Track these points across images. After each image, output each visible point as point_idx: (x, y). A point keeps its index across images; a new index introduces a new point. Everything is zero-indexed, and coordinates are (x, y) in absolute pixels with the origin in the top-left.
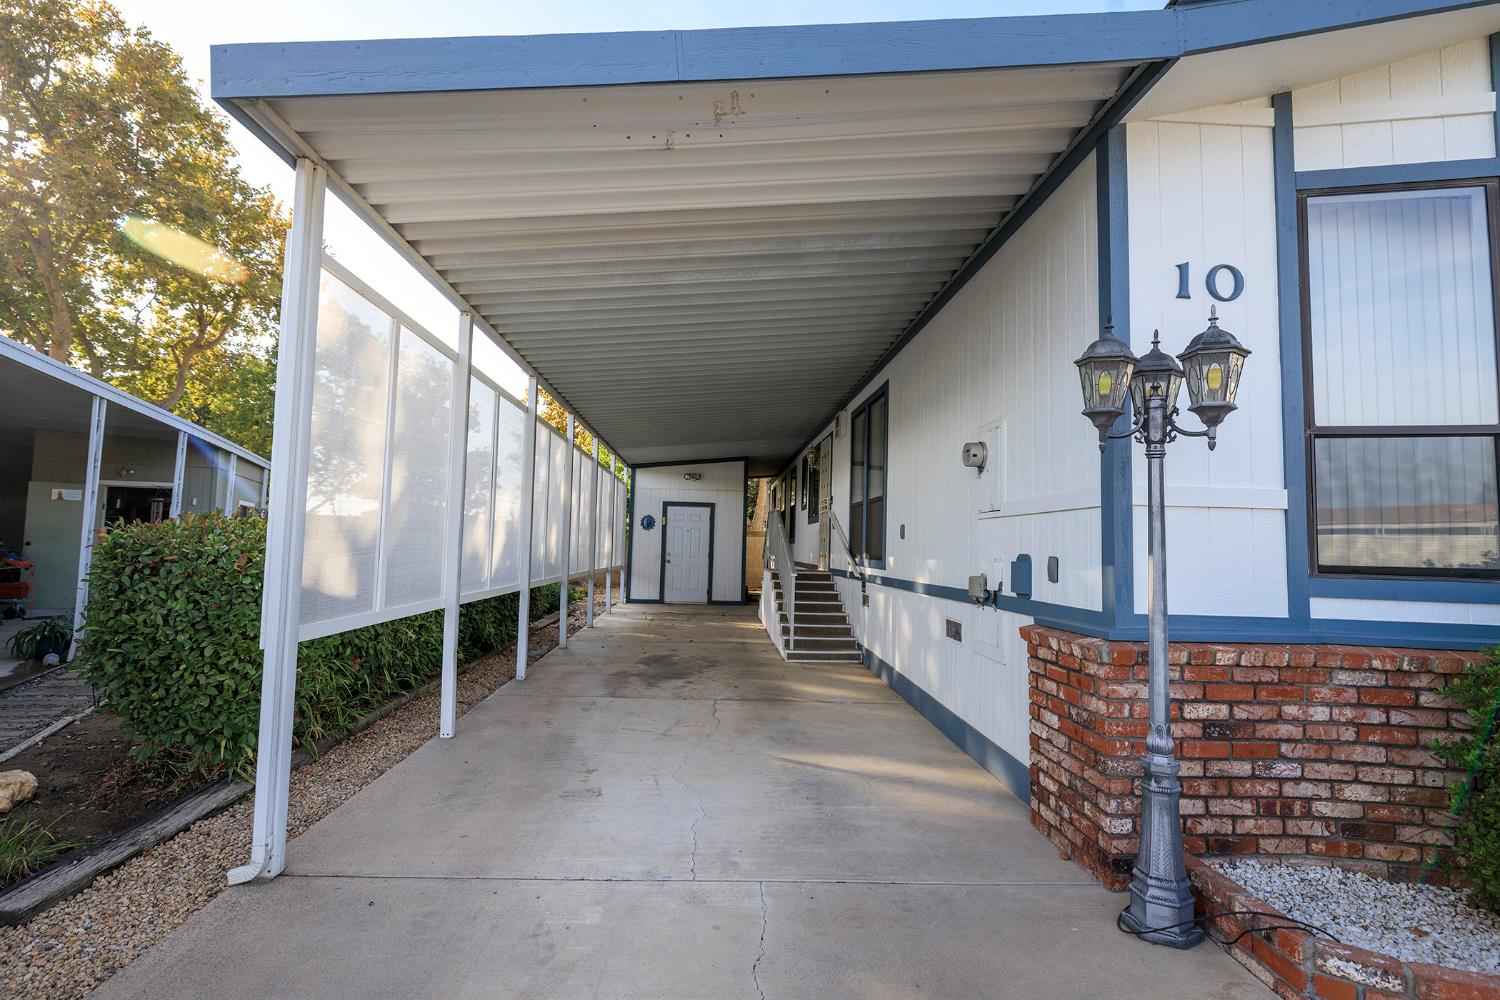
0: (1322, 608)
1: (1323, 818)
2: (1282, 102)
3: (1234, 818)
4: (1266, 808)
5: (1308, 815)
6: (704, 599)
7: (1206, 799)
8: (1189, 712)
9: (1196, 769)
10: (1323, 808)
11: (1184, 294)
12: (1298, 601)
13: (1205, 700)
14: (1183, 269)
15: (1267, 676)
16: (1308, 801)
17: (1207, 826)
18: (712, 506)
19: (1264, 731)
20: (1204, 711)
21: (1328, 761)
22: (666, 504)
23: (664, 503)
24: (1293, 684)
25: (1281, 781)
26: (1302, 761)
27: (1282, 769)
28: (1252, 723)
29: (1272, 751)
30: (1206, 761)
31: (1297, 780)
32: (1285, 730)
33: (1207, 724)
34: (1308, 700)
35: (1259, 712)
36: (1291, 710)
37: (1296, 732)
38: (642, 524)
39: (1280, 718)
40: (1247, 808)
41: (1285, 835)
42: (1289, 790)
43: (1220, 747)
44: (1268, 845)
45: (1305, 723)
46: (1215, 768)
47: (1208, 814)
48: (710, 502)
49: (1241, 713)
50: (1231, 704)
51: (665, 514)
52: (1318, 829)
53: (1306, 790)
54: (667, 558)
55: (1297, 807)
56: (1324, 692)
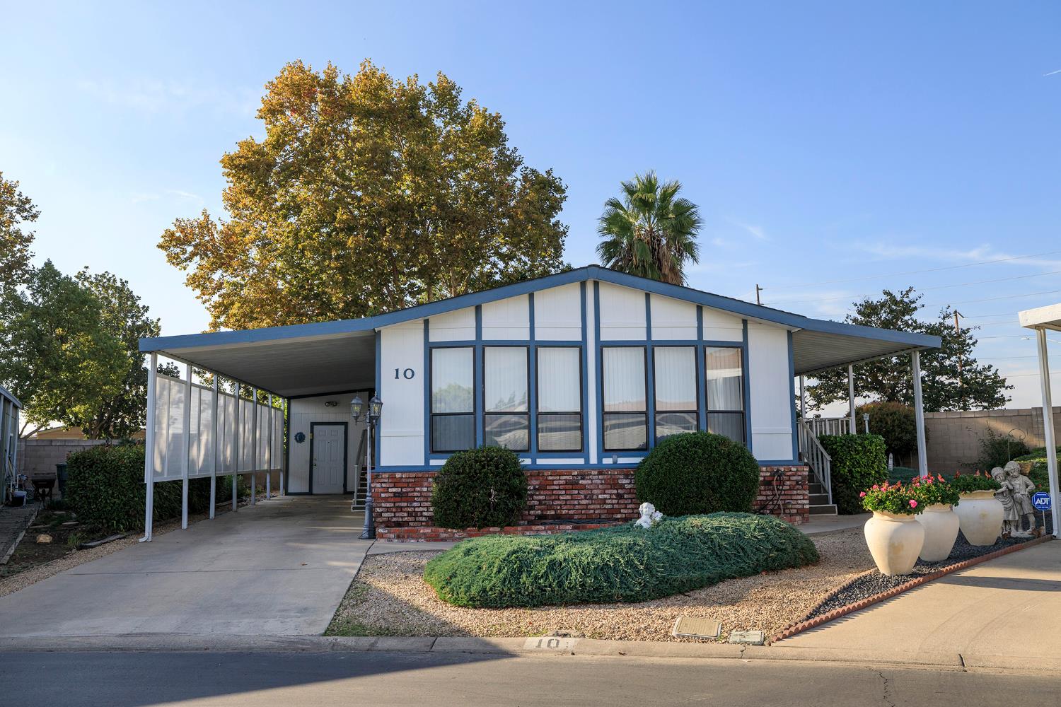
0: (433, 462)
1: (425, 516)
2: (426, 323)
3: (402, 517)
4: (410, 514)
5: (422, 516)
6: (341, 490)
7: (395, 513)
8: (390, 490)
9: (392, 505)
10: (425, 514)
11: (397, 377)
12: (427, 461)
13: (394, 487)
14: (397, 370)
15: (411, 480)
16: (422, 512)
17: (394, 519)
18: (346, 424)
19: (410, 494)
20: (394, 490)
21: (427, 501)
22: (313, 424)
23: (311, 423)
24: (418, 482)
25: (415, 507)
26: (420, 502)
27: (415, 504)
28: (407, 492)
29: (412, 499)
30: (394, 503)
31: (419, 507)
32: (416, 494)
33: (395, 493)
34: (422, 486)
35: (409, 489)
36: (418, 489)
37: (419, 494)
38: (296, 439)
39: (415, 491)
40: (405, 514)
41: (415, 521)
42: (417, 509)
43: (399, 499)
44: (411, 524)
45: (421, 492)
46: (397, 505)
47: (395, 516)
48: (344, 421)
49: (404, 490)
50: (402, 488)
51: (312, 431)
52: (424, 519)
53: (421, 509)
54: (314, 462)
55: (419, 514)
56: (426, 484)
